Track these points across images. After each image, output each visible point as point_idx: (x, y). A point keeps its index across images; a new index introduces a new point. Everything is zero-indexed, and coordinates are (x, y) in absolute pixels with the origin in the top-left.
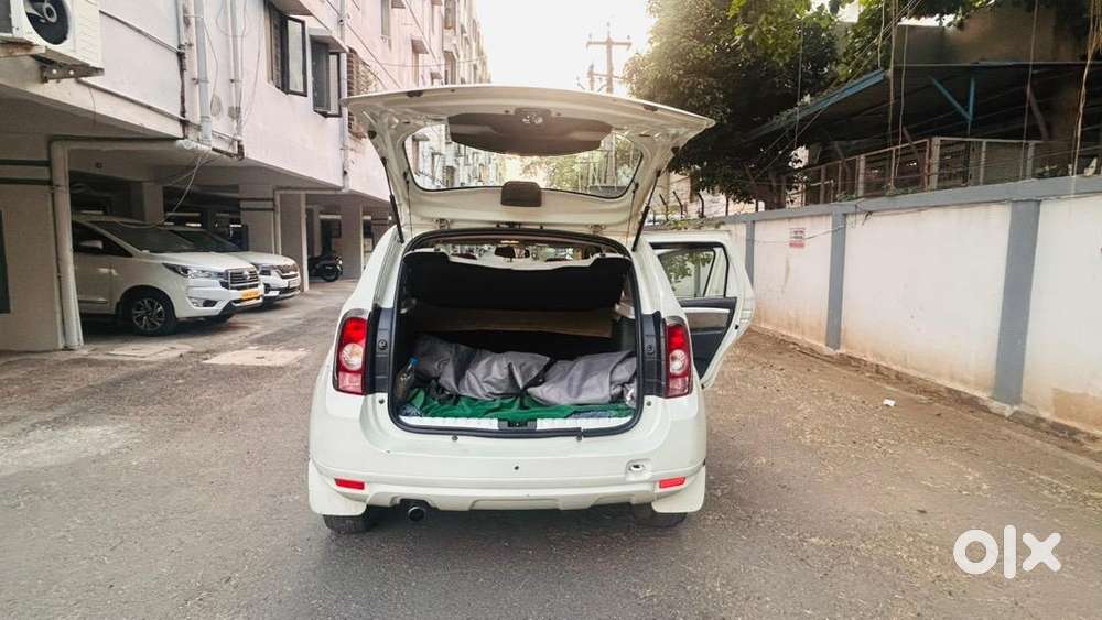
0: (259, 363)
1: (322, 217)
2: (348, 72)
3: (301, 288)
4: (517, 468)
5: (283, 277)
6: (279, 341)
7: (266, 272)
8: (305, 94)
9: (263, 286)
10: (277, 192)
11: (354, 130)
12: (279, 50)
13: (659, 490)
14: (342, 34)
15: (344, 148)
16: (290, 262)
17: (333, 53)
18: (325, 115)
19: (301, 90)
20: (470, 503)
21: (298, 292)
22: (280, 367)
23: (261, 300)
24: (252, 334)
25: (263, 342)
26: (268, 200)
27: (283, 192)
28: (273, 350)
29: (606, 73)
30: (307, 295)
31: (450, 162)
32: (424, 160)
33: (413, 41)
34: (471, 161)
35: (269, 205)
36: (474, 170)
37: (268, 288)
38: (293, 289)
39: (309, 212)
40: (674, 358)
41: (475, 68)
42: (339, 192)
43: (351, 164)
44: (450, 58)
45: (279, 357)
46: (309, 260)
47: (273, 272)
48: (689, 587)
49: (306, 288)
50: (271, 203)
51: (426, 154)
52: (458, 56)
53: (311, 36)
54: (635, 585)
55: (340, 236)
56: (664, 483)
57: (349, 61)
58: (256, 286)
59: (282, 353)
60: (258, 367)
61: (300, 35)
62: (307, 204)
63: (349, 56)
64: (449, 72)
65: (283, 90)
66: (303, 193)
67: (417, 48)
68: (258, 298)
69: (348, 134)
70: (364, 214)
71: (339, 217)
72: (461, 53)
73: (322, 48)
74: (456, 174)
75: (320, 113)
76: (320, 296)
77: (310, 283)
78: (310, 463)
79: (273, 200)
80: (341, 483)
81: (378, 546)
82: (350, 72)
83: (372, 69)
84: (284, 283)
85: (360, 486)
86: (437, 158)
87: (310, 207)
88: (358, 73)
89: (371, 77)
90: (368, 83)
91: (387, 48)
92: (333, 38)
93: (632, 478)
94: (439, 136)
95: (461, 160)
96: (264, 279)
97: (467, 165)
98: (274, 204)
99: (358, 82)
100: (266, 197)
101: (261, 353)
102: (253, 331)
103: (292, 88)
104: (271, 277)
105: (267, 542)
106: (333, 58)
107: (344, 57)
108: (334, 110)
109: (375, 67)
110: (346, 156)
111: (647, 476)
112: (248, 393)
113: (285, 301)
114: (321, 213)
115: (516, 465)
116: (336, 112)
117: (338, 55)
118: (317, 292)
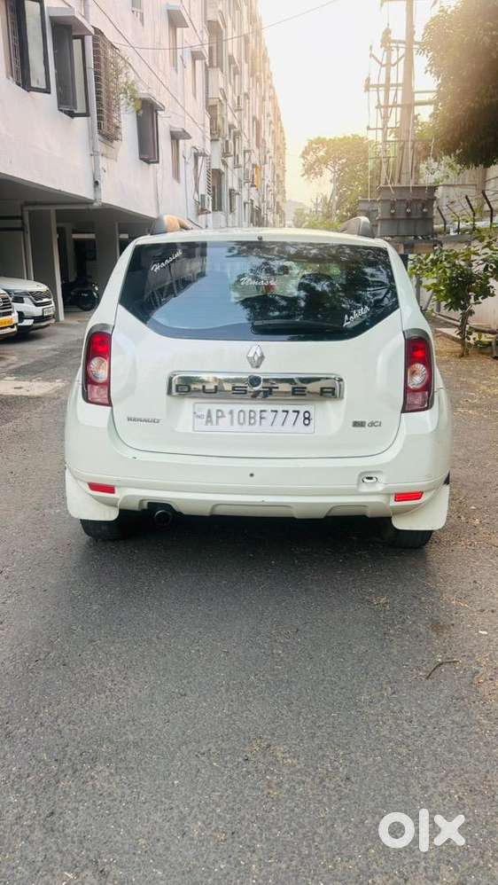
0: (18, 393)
1: (75, 236)
2: (95, 59)
3: (56, 316)
4: (252, 475)
5: (37, 305)
6: (35, 372)
7: (19, 299)
8: (47, 91)
9: (17, 314)
10: (26, 209)
11: (105, 130)
12: (17, 38)
13: (393, 503)
14: (86, 12)
15: (94, 154)
16: (43, 288)
17: (76, 37)
18: (72, 115)
19: (44, 87)
20: (210, 507)
21: (53, 321)
22: (38, 397)
23: (15, 329)
24: (8, 365)
25: (20, 372)
26: (17, 217)
27: (31, 208)
28: (31, 381)
29: (404, 39)
30: (63, 325)
31: (217, 164)
32: (186, 163)
33: (168, 11)
34: (241, 162)
35: (18, 223)
36: (246, 173)
37: (21, 316)
38: (48, 318)
39: (61, 231)
40: (413, 373)
41: (247, 41)
42: (90, 207)
43: (102, 173)
44: (214, 29)
45: (36, 387)
46: (62, 286)
47: (26, 299)
48: (423, 598)
49: (62, 317)
50: (19, 221)
51: (187, 156)
52: (226, 27)
53: (50, 17)
54: (371, 594)
55: (94, 258)
56: (401, 497)
57: (95, 45)
58: (10, 313)
59: (38, 384)
60: (17, 397)
61: (40, 18)
62: (57, 221)
63: (94, 39)
64: (215, 49)
65: (23, 88)
66: (53, 209)
67: (175, 20)
68: (12, 327)
69: (97, 136)
70: (121, 232)
71: (92, 236)
72: (229, 24)
73: (64, 31)
74: (224, 178)
75: (65, 112)
76: (75, 327)
77: (65, 312)
78: (67, 471)
79: (21, 218)
80: (94, 487)
81: (131, 552)
82: (96, 59)
83: (122, 53)
84: (38, 311)
85: (110, 490)
86: (200, 159)
87: (61, 225)
88: (106, 59)
89: (121, 63)
90: (118, 71)
91: (140, 24)
92: (75, 18)
93: (364, 489)
94: (203, 132)
95: (230, 161)
96: (17, 307)
97: (237, 166)
98: (23, 223)
99: (106, 72)
100: (16, 215)
101: (19, 384)
102: (9, 362)
103: (34, 84)
104: (24, 305)
105: (33, 545)
106: (77, 43)
107: (89, 40)
108: (80, 108)
109: (125, 50)
110: (96, 164)
111: (379, 488)
112: (7, 421)
113: (40, 331)
114: (75, 232)
115: (251, 472)
116: (84, 111)
117: (82, 38)
118: (74, 321)
